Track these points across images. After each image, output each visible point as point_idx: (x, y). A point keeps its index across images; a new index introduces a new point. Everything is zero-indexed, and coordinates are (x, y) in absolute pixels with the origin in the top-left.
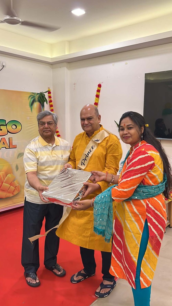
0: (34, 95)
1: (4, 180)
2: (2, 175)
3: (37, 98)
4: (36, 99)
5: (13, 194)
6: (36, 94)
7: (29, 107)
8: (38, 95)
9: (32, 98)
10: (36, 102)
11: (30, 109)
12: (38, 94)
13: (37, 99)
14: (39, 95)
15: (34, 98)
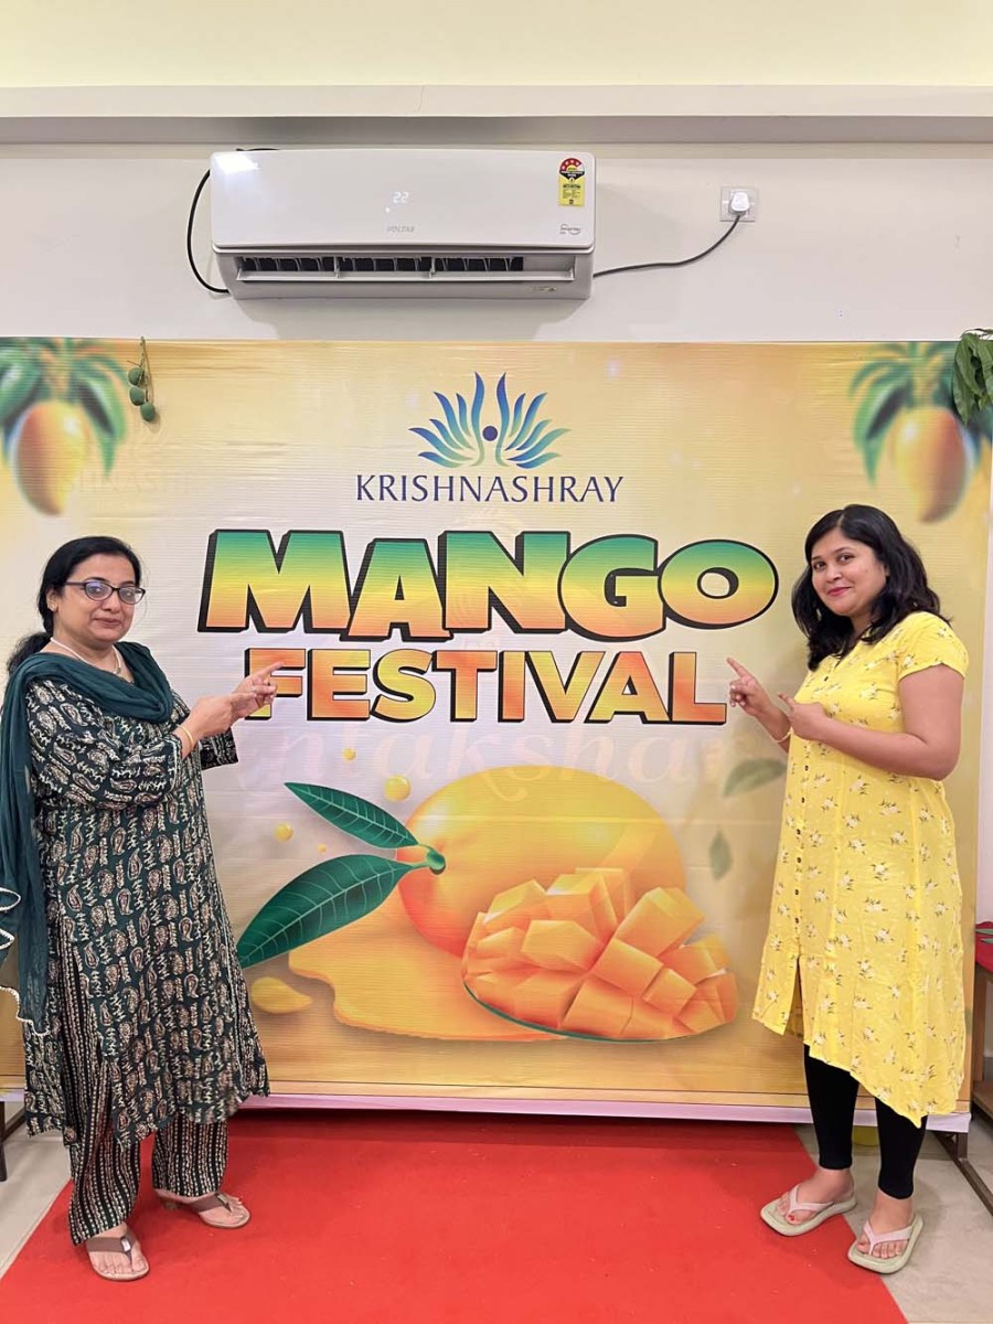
0: (901, 360)
1: (621, 918)
2: (609, 889)
3: (932, 375)
4: (919, 391)
5: (678, 1022)
6: (921, 350)
7: (851, 444)
8: (938, 360)
9: (880, 382)
10: (912, 404)
11: (858, 457)
12: (937, 347)
13: (929, 384)
14: (951, 352)
15: (900, 382)
